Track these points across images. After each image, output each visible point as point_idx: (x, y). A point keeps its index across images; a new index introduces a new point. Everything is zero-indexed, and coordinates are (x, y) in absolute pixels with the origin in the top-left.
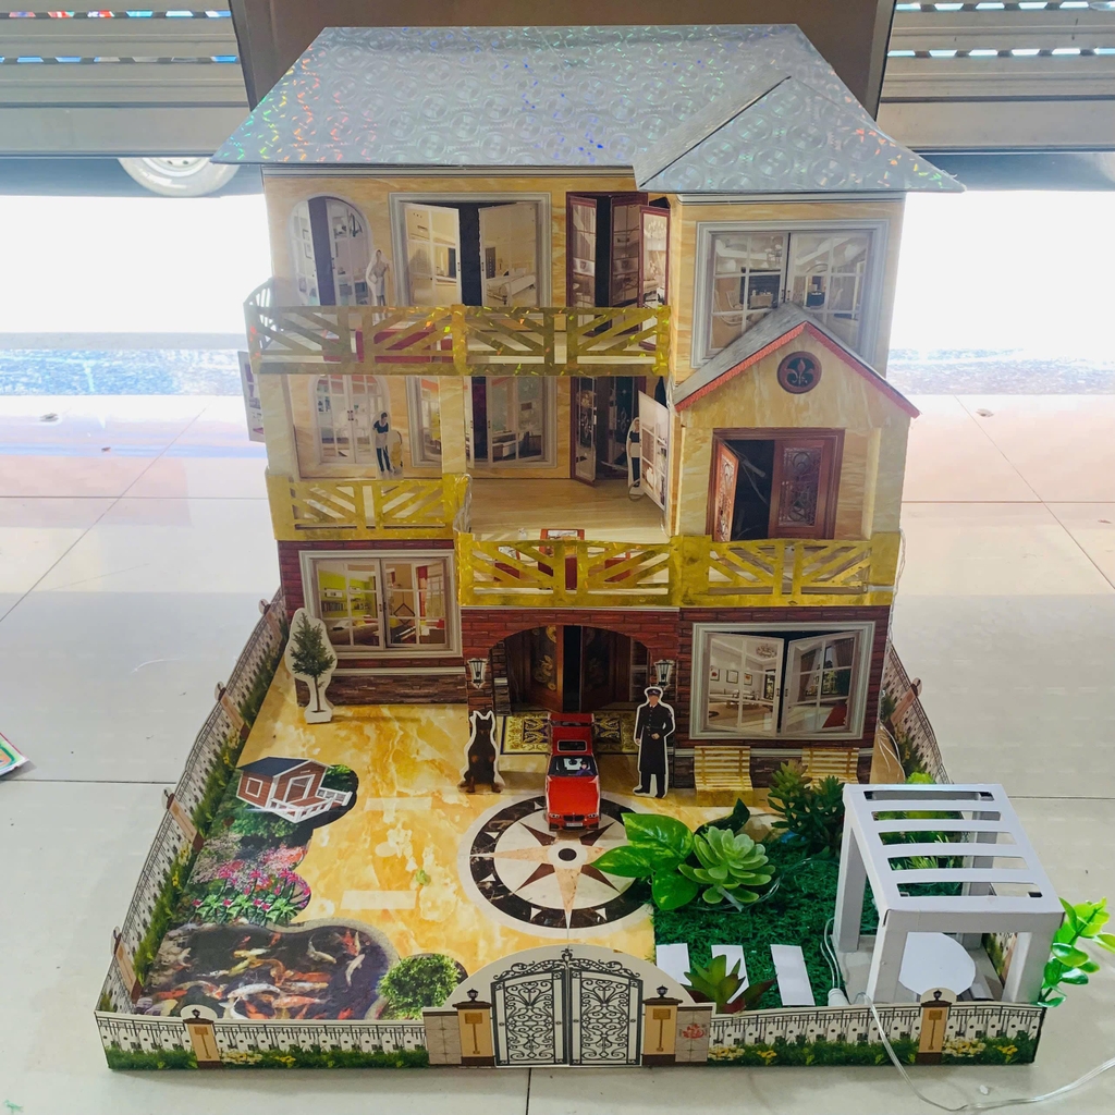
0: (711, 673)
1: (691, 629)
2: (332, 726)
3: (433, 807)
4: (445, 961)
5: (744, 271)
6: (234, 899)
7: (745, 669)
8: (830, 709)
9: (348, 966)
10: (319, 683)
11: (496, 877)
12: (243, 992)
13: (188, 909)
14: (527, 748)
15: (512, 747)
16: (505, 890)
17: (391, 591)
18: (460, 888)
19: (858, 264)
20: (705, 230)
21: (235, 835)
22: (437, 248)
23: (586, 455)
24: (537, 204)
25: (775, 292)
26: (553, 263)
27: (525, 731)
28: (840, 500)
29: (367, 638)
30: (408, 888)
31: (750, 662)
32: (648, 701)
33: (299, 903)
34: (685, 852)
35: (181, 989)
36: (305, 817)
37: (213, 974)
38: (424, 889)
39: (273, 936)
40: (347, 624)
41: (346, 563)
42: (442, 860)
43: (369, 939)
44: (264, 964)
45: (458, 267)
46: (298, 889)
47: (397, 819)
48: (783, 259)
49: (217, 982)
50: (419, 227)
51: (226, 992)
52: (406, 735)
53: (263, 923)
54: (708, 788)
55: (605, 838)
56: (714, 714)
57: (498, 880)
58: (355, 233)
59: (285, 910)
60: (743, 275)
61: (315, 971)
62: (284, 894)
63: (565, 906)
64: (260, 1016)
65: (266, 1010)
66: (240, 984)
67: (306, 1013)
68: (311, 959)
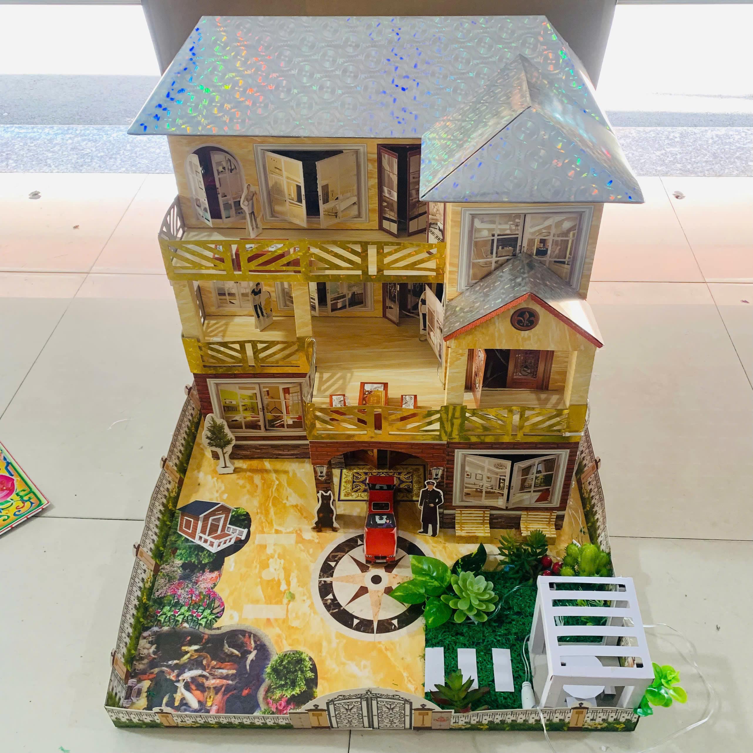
0: (466, 475)
1: (454, 452)
2: (235, 476)
3: (297, 542)
4: (303, 656)
5: (493, 235)
6: (180, 609)
7: (486, 474)
8: (540, 493)
9: (247, 658)
10: (224, 451)
11: (334, 595)
12: (188, 675)
13: (153, 617)
14: (354, 496)
15: (345, 495)
16: (339, 605)
17: (267, 400)
18: (312, 603)
19: (571, 233)
20: (468, 213)
21: (178, 562)
22: (288, 183)
23: (392, 306)
24: (357, 152)
25: (515, 247)
26: (368, 189)
27: (354, 482)
28: (553, 366)
29: (253, 426)
30: (282, 603)
31: (489, 470)
32: (427, 487)
33: (218, 613)
34: (446, 584)
35: (152, 673)
36: (220, 549)
37: (170, 662)
38: (291, 604)
39: (203, 636)
40: (240, 418)
41: (237, 386)
42: (303, 583)
43: (259, 640)
44: (199, 656)
45: (303, 198)
46: (217, 604)
47: (275, 551)
48: (520, 228)
49: (173, 668)
50: (276, 168)
51: (178, 676)
52: (280, 485)
53: (197, 627)
54: (463, 534)
55: (400, 567)
56: (468, 494)
57: (335, 599)
58: (231, 170)
59: (210, 617)
60: (493, 238)
61: (228, 662)
62: (209, 606)
63: (374, 617)
64: (198, 693)
65: (202, 688)
66: (186, 670)
67: (225, 691)
68: (226, 653)
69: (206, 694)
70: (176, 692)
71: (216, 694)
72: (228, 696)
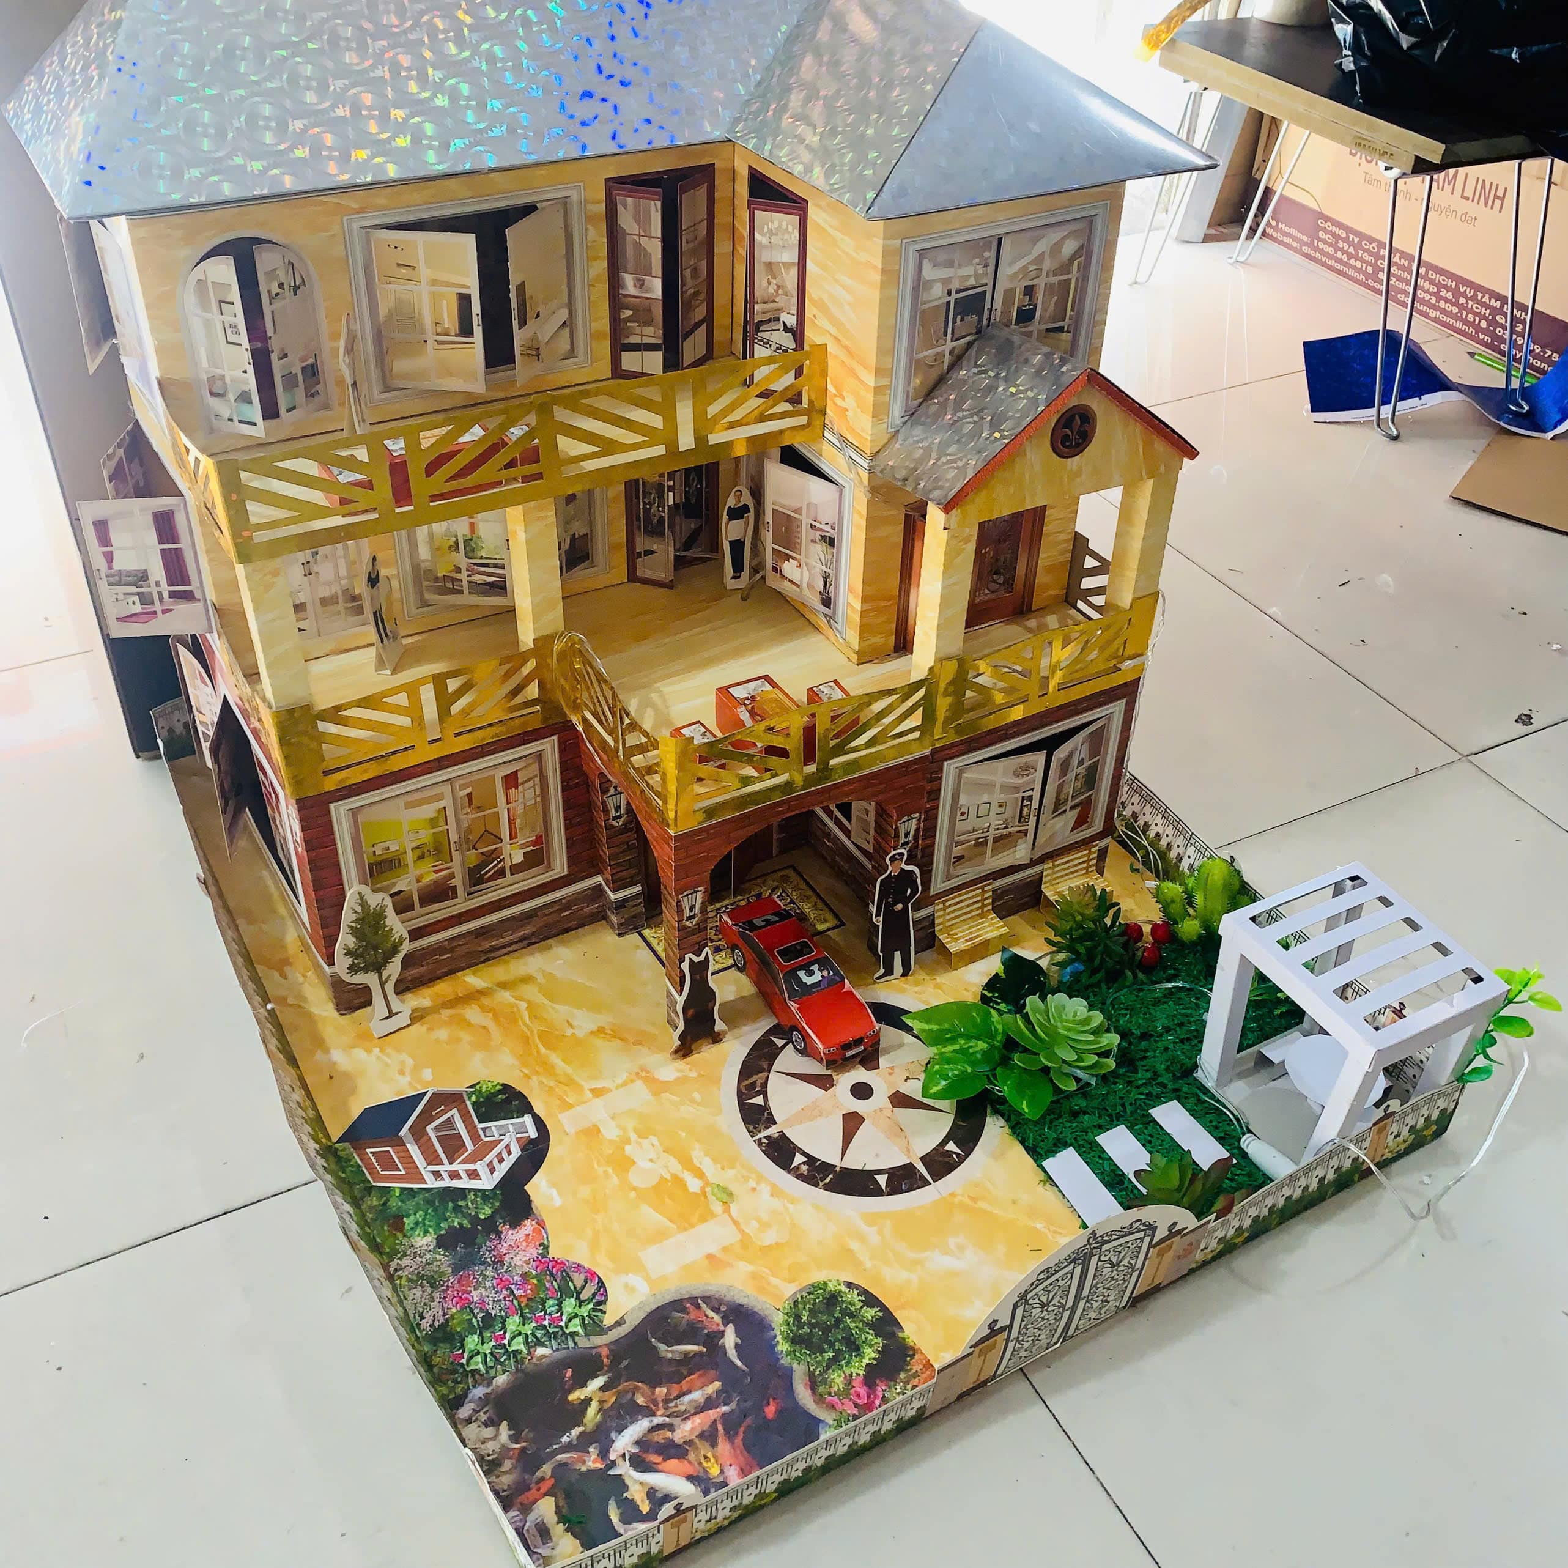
0: (959, 813)
1: (941, 770)
2: (417, 1029)
3: (656, 1093)
4: (832, 1287)
5: (949, 293)
6: (504, 1328)
7: (999, 797)
8: (1078, 810)
9: (723, 1347)
10: (384, 978)
11: (804, 1154)
12: (624, 1442)
13: (455, 1371)
16: (827, 1167)
18: (774, 1186)
20: (911, 249)
21: (424, 1241)
22: (434, 295)
23: (655, 547)
24: (565, 202)
26: (589, 285)
29: (439, 892)
30: (713, 1215)
32: (890, 868)
33: (594, 1295)
34: (999, 1038)
35: (542, 1479)
36: (498, 1175)
37: (565, 1439)
38: (733, 1208)
39: (599, 1355)
40: (408, 885)
41: (401, 802)
42: (727, 1161)
43: (720, 1301)
44: (619, 1395)
45: (477, 321)
46: (578, 1279)
47: (624, 1129)
48: (991, 269)
49: (581, 1445)
50: (399, 265)
51: (604, 1454)
52: (531, 1006)
53: (571, 1344)
54: (962, 945)
55: (887, 1051)
56: (959, 858)
57: (811, 1160)
58: (296, 289)
59: (585, 1311)
60: (948, 299)
61: (690, 1374)
62: (564, 1292)
63: (908, 1155)
64: (673, 1463)
65: (673, 1451)
66: (613, 1435)
67: (727, 1431)
68: (671, 1360)
69: (692, 1456)
70: (626, 1488)
71: (714, 1444)
72: (741, 1436)
